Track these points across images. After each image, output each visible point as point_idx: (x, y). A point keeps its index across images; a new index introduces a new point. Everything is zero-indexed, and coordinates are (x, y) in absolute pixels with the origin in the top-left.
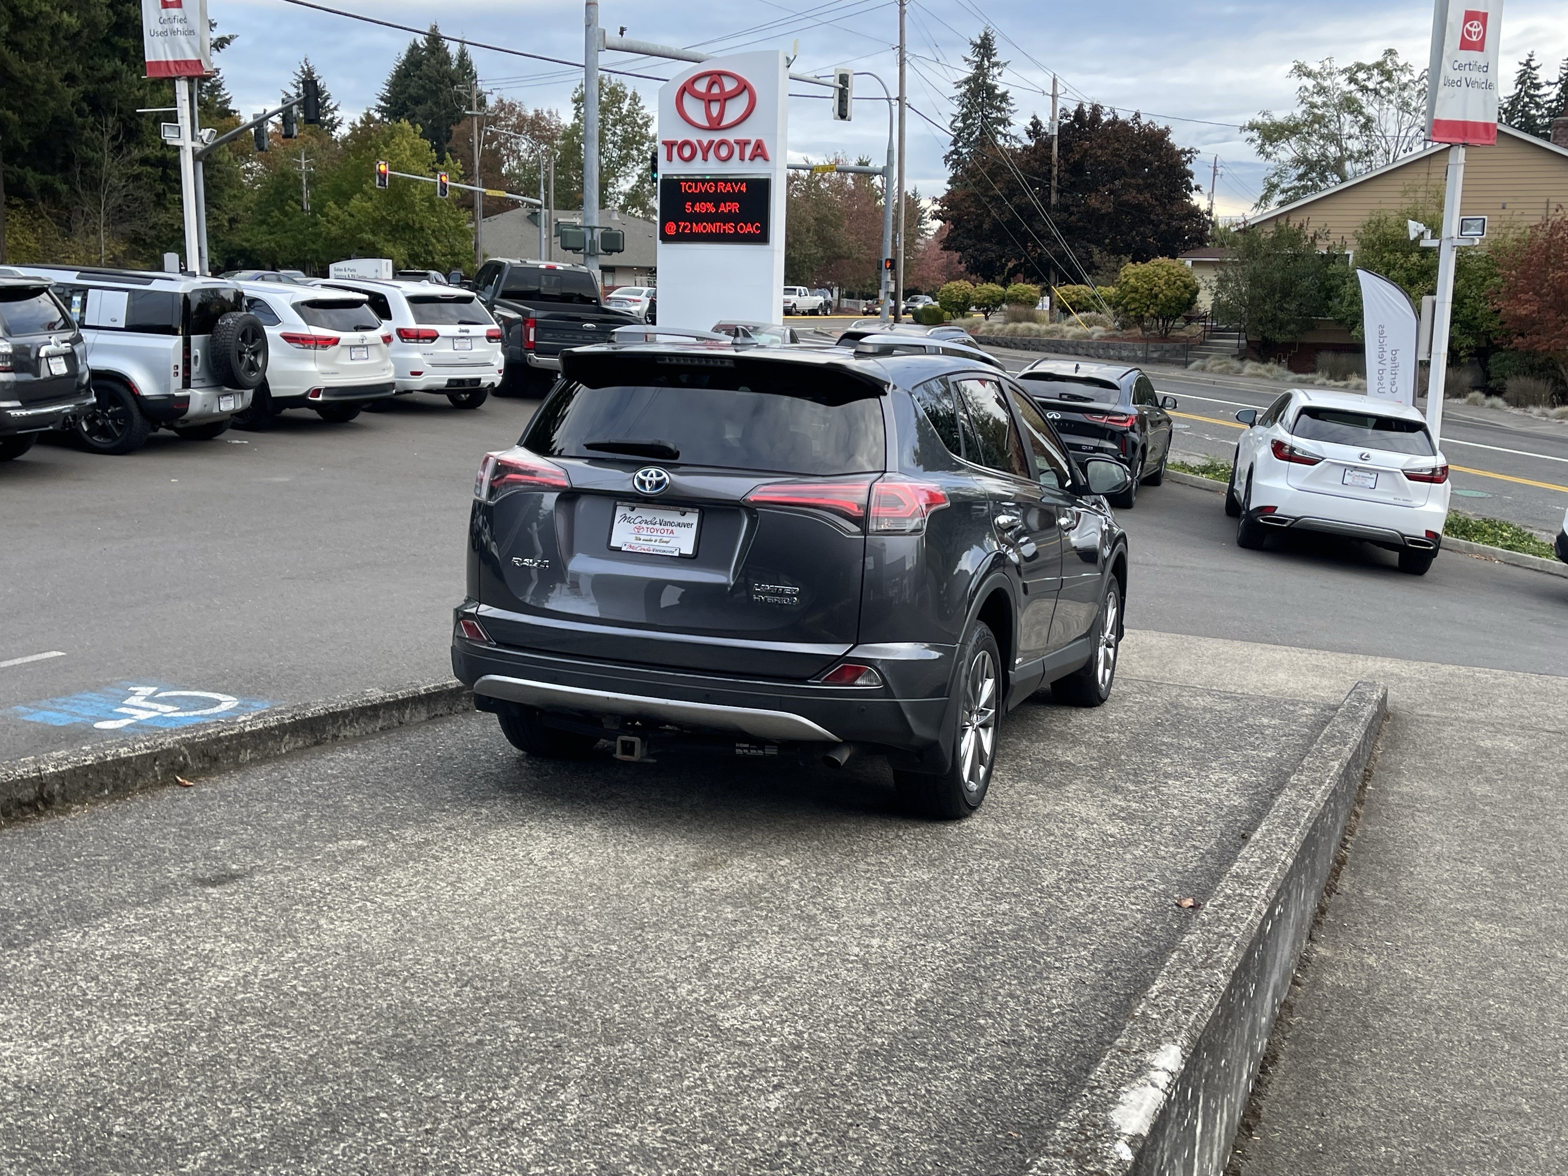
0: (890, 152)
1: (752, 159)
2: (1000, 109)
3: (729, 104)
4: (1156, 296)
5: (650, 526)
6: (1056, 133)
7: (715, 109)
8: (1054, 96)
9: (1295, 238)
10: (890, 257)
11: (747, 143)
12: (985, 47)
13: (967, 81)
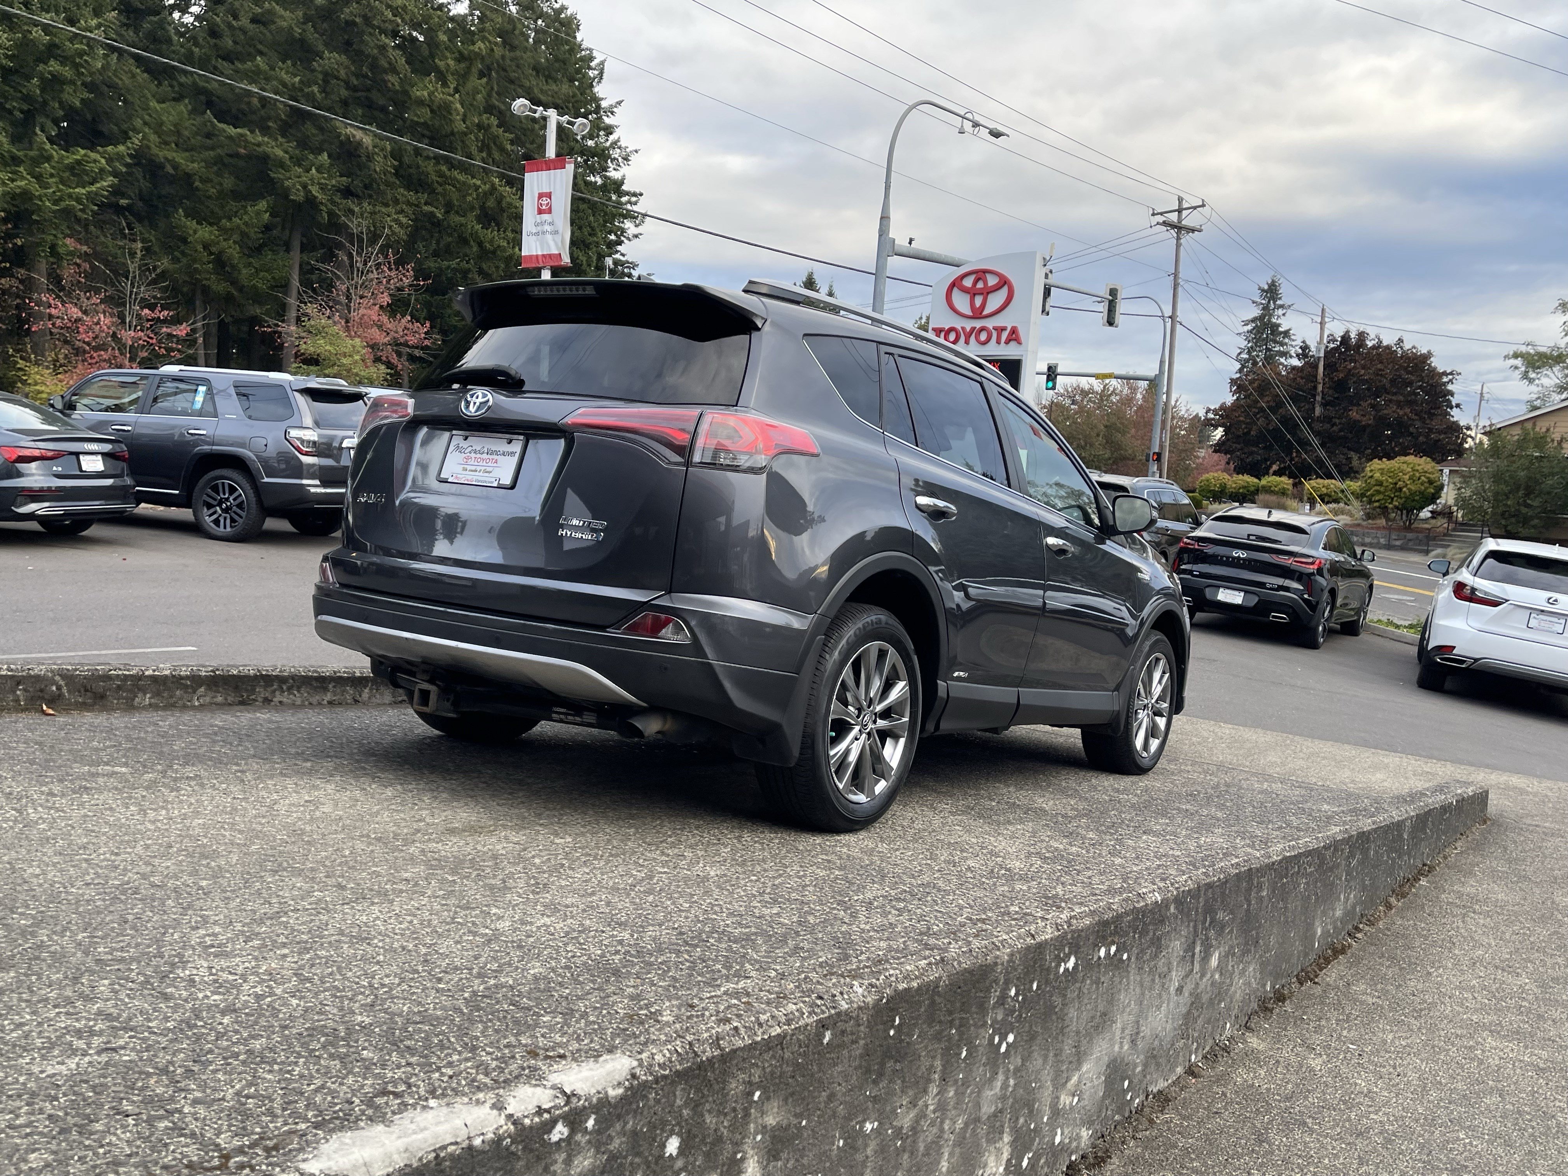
0: (1162, 362)
1: (1007, 342)
2: (1282, 344)
3: (990, 296)
4: (1400, 489)
5: (478, 456)
6: (1322, 354)
7: (978, 301)
8: (1322, 324)
9: (1541, 441)
10: (1157, 451)
11: (1003, 329)
12: (1271, 292)
13: (1253, 320)
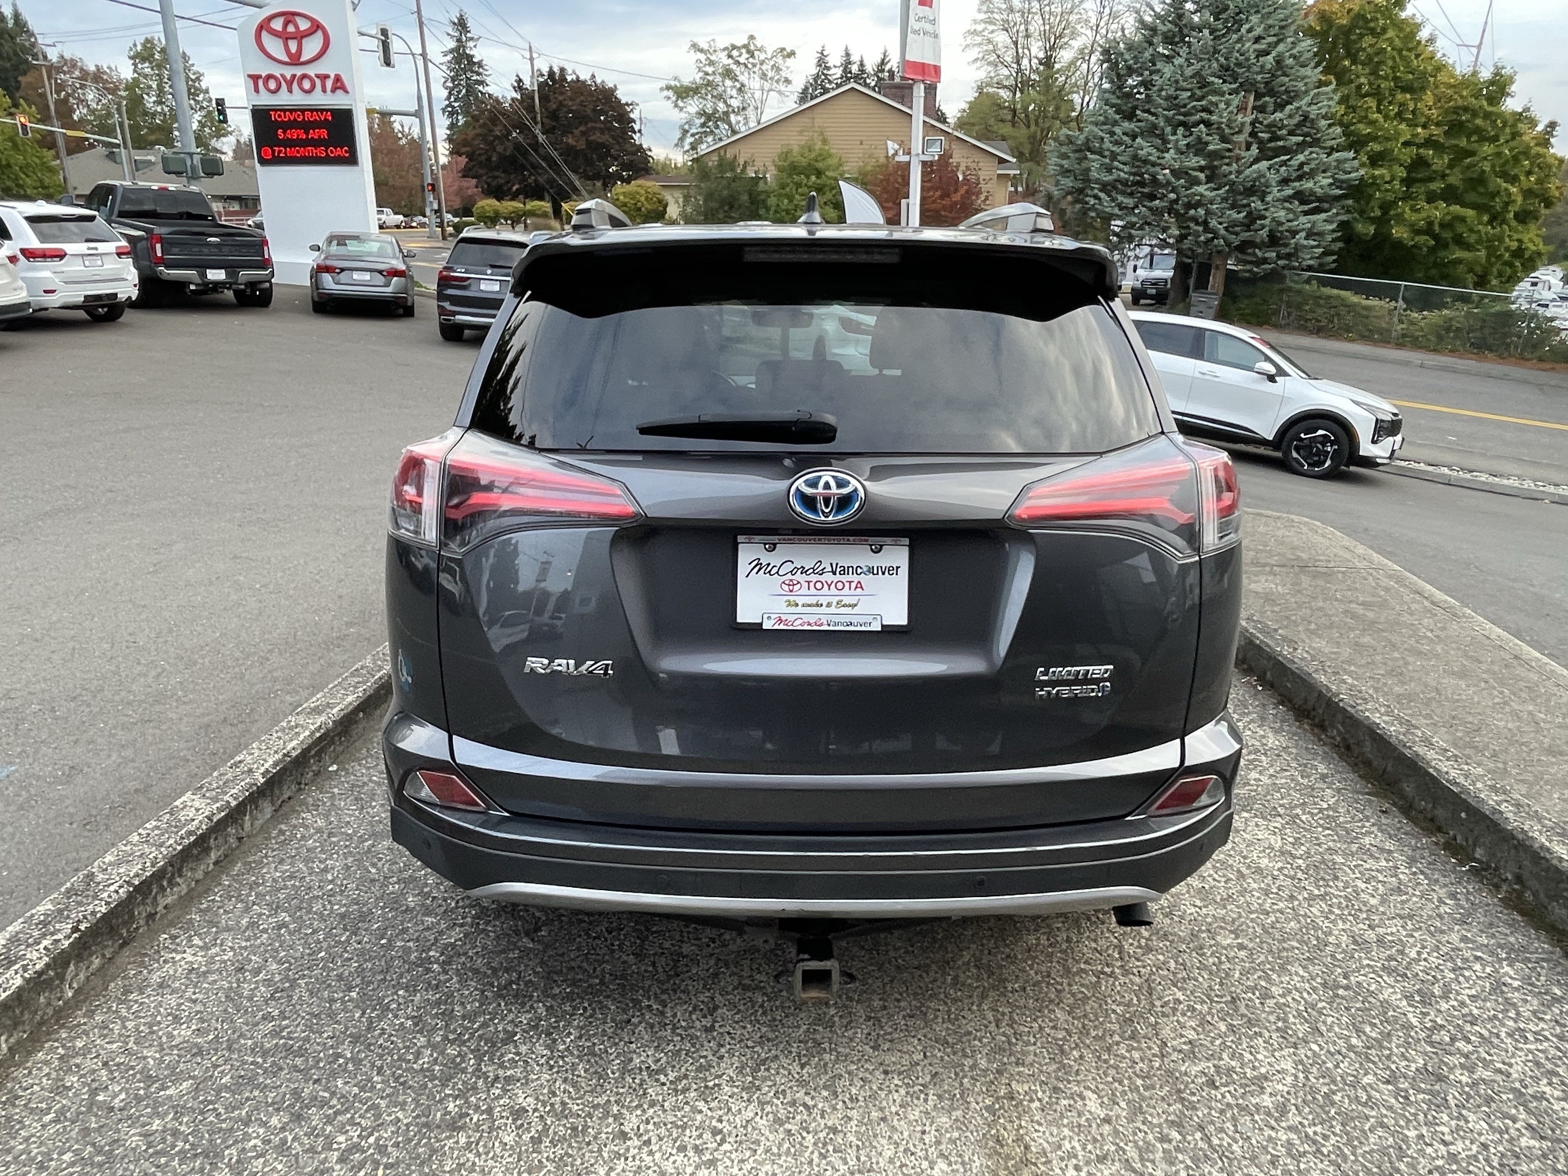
0: (419, 98)
1: (333, 90)
2: (478, 74)
3: (304, 41)
4: (639, 209)
5: (814, 578)
6: (536, 88)
7: (293, 46)
8: (532, 59)
9: (731, 166)
10: (430, 181)
11: (327, 77)
12: (461, 25)
13: (451, 51)
